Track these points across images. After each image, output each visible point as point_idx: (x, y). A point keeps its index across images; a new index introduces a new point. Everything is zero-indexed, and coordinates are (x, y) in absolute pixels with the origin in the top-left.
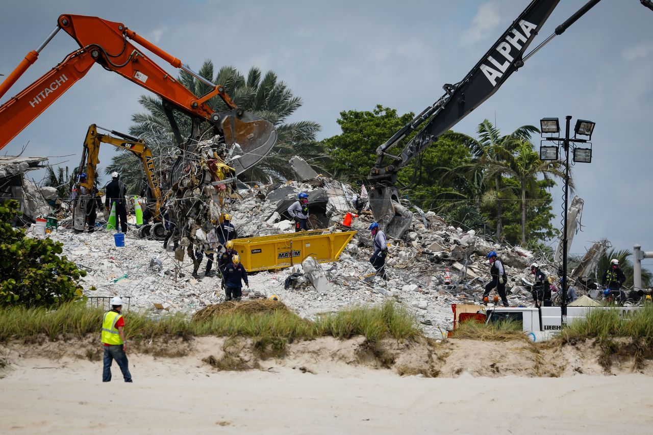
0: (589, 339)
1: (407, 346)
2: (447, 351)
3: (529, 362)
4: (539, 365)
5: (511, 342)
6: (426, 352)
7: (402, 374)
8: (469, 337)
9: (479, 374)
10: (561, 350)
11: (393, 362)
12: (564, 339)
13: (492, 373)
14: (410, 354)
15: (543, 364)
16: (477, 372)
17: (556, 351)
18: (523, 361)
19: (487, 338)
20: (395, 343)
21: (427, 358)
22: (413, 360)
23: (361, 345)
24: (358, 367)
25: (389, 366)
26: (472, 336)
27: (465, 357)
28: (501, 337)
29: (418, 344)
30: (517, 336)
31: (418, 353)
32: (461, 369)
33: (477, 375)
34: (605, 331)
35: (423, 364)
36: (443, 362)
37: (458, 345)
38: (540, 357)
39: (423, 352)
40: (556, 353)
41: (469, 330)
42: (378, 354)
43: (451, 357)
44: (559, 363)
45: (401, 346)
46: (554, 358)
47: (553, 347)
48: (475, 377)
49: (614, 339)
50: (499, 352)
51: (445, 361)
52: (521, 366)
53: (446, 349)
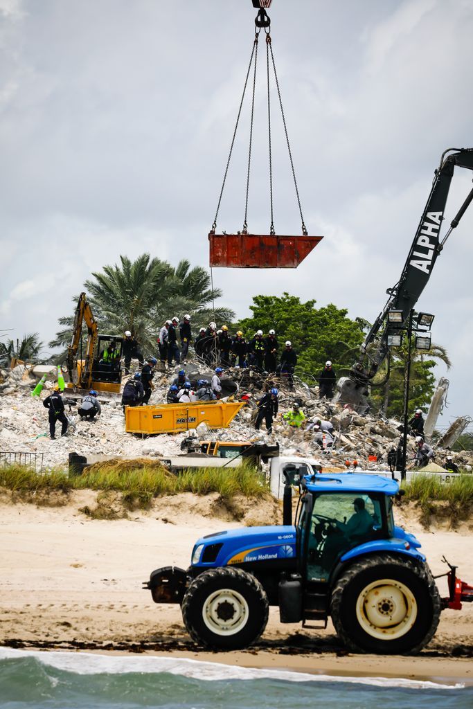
0: (412, 501)
1: (256, 502)
6: (272, 508)
7: (250, 527)
11: (242, 516)
14: (258, 510)
20: (245, 500)
21: (272, 514)
22: (260, 515)
23: (215, 501)
24: (212, 520)
25: (239, 519)
29: (265, 502)
31: (265, 509)
34: (426, 495)
35: (269, 519)
39: (269, 508)
42: (230, 509)
45: (250, 502)
49: (433, 502)
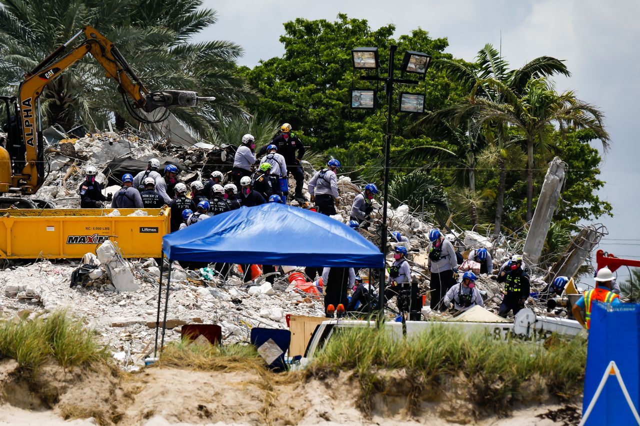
0: (345, 371)
1: (79, 376)
2: (139, 384)
3: (254, 403)
4: (270, 408)
5: (233, 374)
6: (107, 386)
7: (67, 417)
8: (175, 364)
9: (179, 419)
10: (304, 387)
11: (56, 400)
12: (308, 370)
13: (198, 418)
14: (82, 389)
15: (275, 407)
16: (176, 416)
17: (298, 387)
18: (247, 401)
19: (201, 367)
20: (61, 372)
21: (107, 395)
22: (84, 397)
23: (11, 374)
24: (4, 406)
25: (50, 405)
26: (180, 364)
27: (163, 394)
28: (221, 366)
29: (96, 374)
30: (244, 365)
31: (94, 387)
32: (151, 411)
33: (175, 421)
34: (368, 360)
35: (100, 404)
36: (131, 401)
37: (155, 376)
38: (273, 396)
39: (102, 386)
40: (296, 391)
41: (176, 355)
42: (35, 387)
43: (143, 393)
44: (299, 405)
45: (69, 377)
46: (292, 397)
47: (294, 382)
48: (171, 423)
49: (380, 371)
50: (214, 388)
51: (133, 400)
52: (243, 408)
53: (137, 382)
